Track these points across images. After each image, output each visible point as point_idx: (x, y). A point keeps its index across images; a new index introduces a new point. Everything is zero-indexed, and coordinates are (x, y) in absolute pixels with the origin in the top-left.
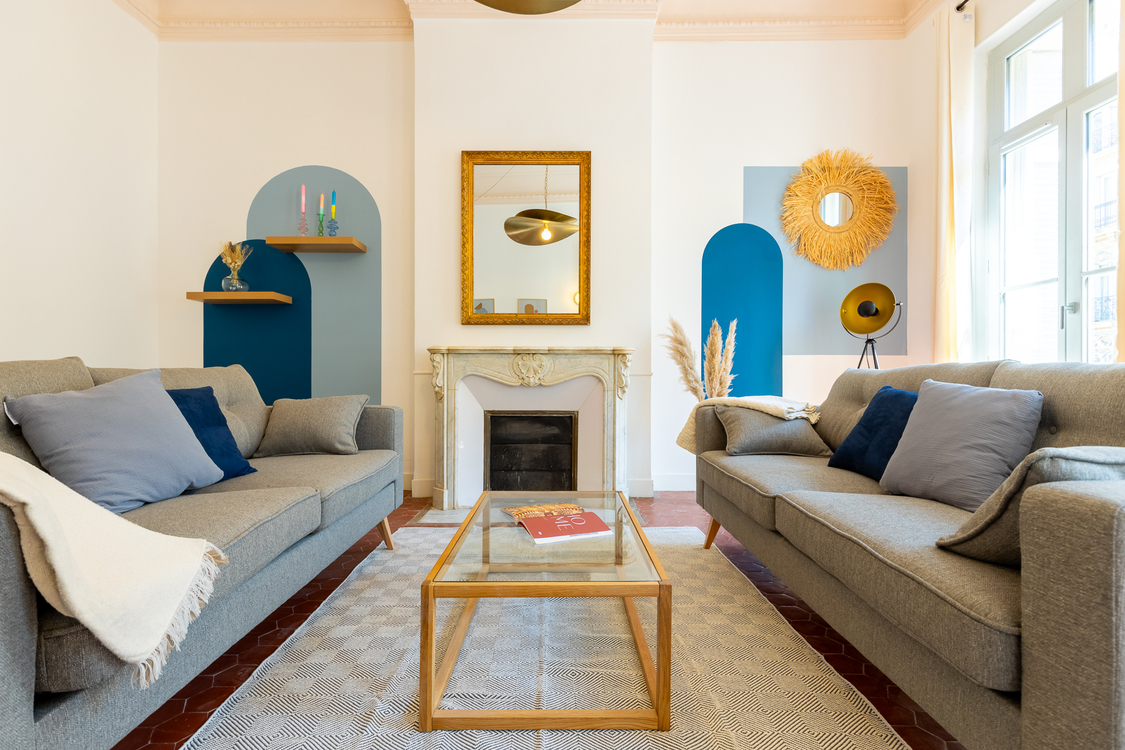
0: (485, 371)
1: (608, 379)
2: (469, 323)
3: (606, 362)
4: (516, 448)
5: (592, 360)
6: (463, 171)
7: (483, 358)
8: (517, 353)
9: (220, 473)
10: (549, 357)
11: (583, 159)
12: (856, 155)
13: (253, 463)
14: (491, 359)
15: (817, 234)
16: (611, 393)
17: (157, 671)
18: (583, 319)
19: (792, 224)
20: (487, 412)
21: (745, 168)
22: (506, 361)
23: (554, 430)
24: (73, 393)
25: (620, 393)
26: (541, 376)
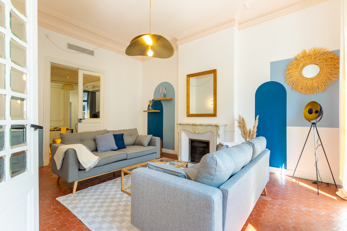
0: (187, 129)
1: (215, 132)
2: (188, 116)
3: (214, 128)
4: (196, 149)
5: (211, 127)
6: (187, 79)
7: (187, 126)
8: (193, 125)
9: (117, 148)
10: (201, 126)
11: (214, 72)
12: (320, 49)
13: (126, 147)
14: (188, 126)
15: (301, 82)
16: (216, 137)
17: (88, 170)
18: (214, 115)
19: (289, 80)
20: (189, 139)
21: (271, 63)
22: (191, 127)
23: (205, 145)
24: (101, 135)
25: (218, 137)
26: (199, 131)
